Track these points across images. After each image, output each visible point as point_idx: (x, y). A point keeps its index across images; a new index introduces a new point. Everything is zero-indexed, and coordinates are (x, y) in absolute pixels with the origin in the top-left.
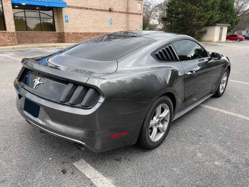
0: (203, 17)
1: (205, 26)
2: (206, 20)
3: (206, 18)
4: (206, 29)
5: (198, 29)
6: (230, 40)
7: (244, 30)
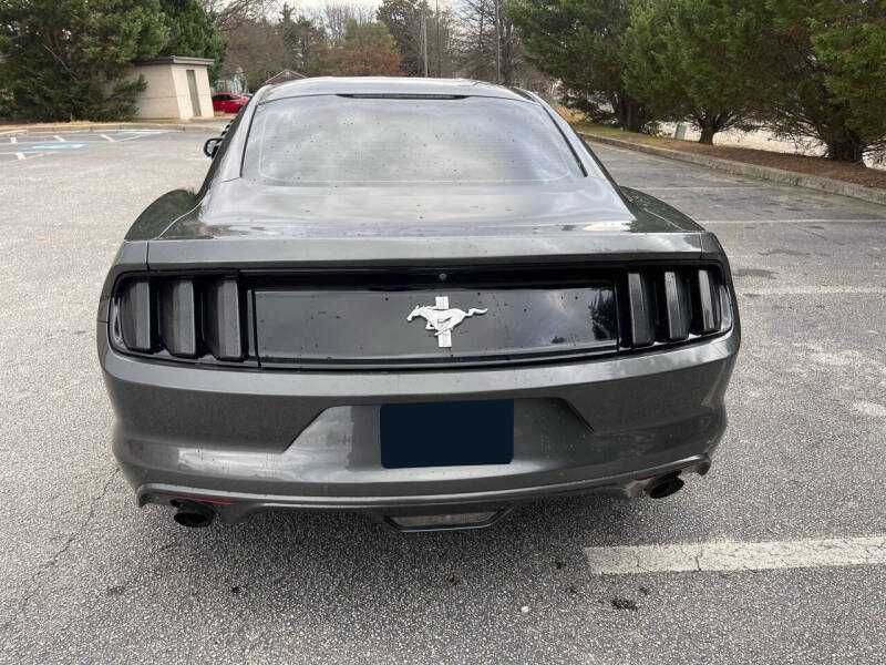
0: (115, 30)
1: (136, 65)
2: (131, 42)
3: (128, 36)
4: (141, 76)
5: (110, 76)
6: (226, 112)
7: (231, 78)
